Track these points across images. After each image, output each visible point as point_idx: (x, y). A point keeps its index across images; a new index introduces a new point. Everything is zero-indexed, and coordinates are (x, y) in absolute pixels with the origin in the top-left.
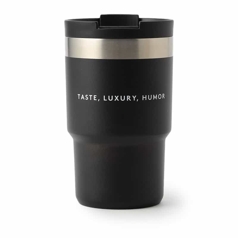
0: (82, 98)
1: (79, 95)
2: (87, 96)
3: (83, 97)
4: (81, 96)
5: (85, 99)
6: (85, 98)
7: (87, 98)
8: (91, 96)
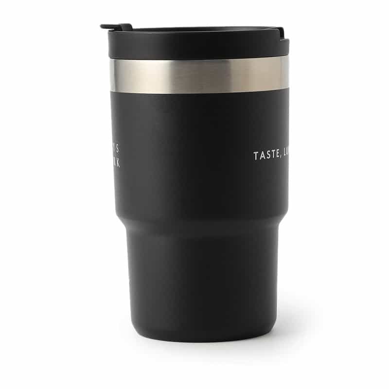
0: (261, 157)
1: (256, 153)
2: (269, 153)
3: (263, 156)
4: (259, 156)
5: (266, 158)
6: (266, 155)
7: (269, 156)
8: (273, 151)
